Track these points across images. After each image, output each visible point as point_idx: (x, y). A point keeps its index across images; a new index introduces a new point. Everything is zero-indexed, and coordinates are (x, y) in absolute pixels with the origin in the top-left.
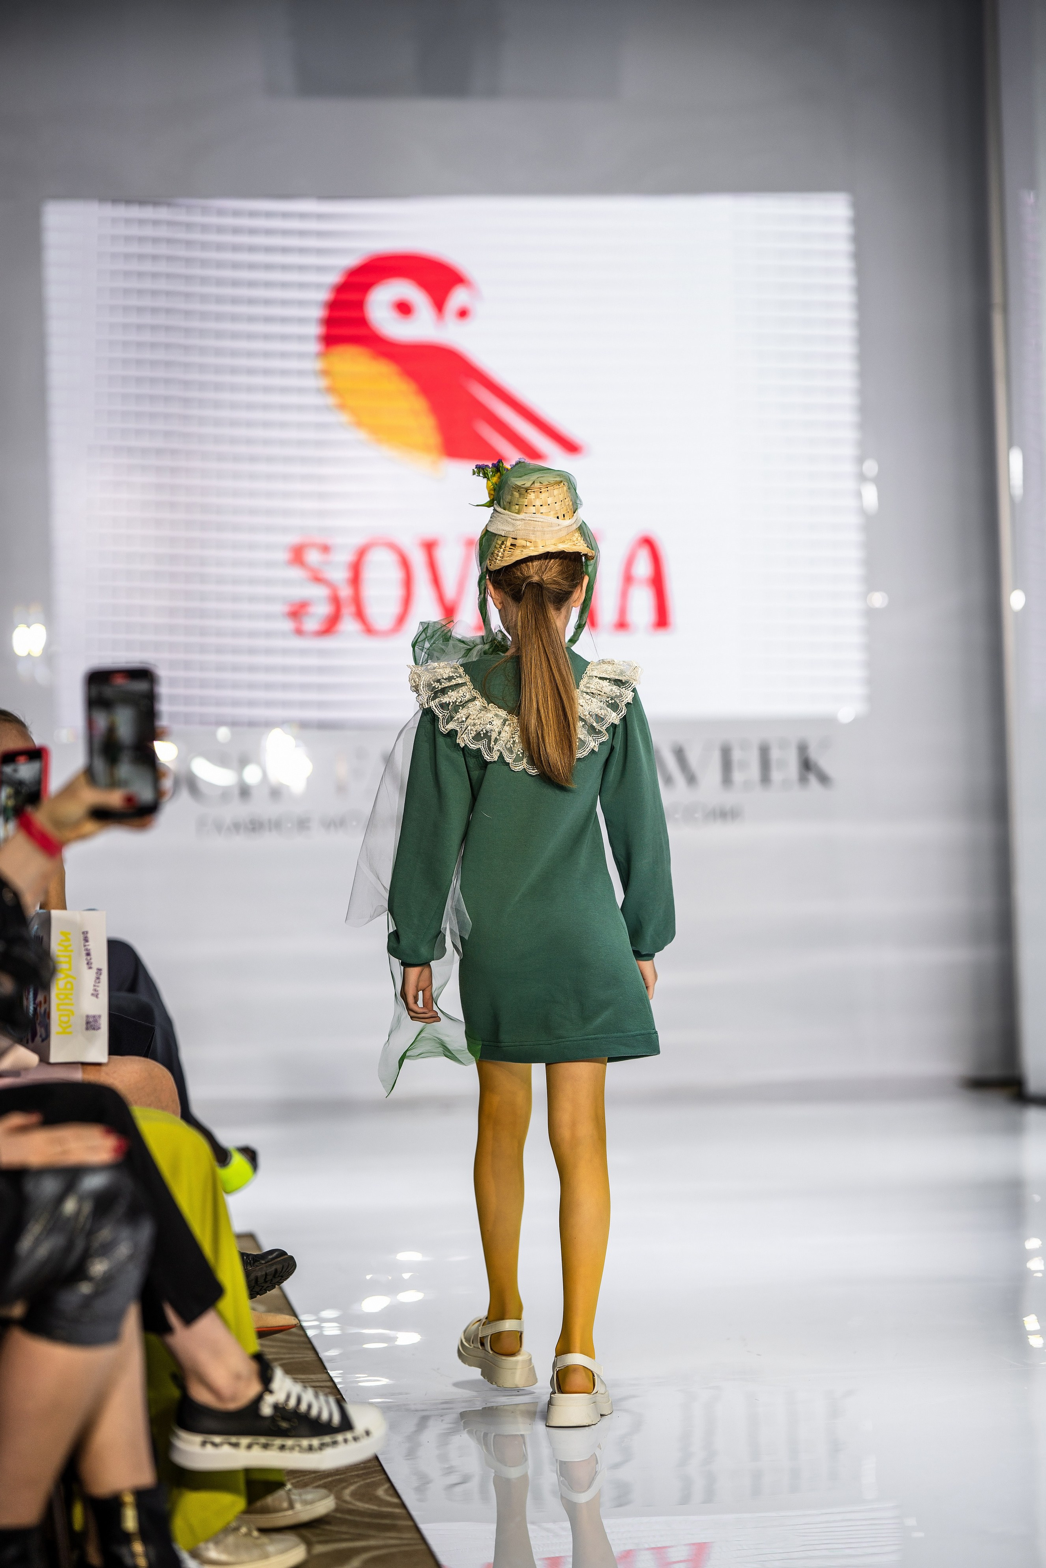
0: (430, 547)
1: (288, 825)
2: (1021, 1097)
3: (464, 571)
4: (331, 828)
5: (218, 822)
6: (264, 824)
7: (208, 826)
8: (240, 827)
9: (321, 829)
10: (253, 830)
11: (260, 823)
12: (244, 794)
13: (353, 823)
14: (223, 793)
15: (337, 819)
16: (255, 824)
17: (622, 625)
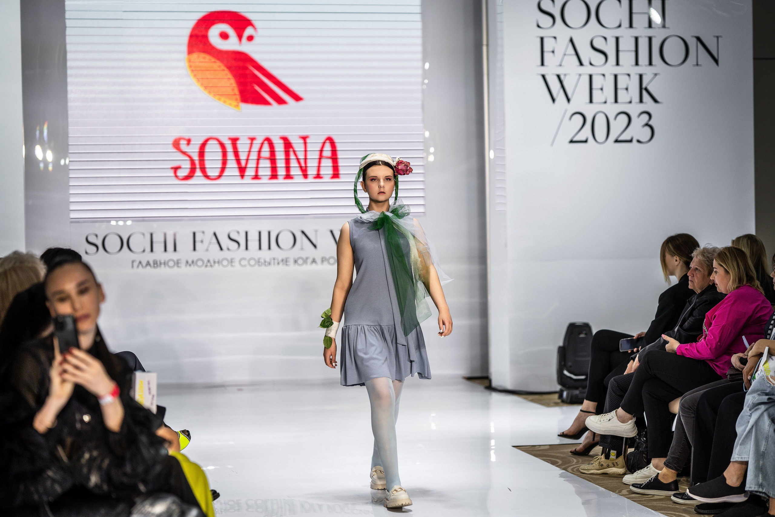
0: (234, 141)
1: (171, 264)
2: (490, 388)
3: (250, 152)
4: (190, 265)
5: (140, 263)
6: (161, 263)
7: (136, 264)
8: (150, 265)
9: (186, 265)
10: (156, 266)
11: (159, 263)
12: (152, 250)
13: (200, 263)
14: (142, 250)
15: (193, 262)
16: (157, 263)
17: (318, 176)
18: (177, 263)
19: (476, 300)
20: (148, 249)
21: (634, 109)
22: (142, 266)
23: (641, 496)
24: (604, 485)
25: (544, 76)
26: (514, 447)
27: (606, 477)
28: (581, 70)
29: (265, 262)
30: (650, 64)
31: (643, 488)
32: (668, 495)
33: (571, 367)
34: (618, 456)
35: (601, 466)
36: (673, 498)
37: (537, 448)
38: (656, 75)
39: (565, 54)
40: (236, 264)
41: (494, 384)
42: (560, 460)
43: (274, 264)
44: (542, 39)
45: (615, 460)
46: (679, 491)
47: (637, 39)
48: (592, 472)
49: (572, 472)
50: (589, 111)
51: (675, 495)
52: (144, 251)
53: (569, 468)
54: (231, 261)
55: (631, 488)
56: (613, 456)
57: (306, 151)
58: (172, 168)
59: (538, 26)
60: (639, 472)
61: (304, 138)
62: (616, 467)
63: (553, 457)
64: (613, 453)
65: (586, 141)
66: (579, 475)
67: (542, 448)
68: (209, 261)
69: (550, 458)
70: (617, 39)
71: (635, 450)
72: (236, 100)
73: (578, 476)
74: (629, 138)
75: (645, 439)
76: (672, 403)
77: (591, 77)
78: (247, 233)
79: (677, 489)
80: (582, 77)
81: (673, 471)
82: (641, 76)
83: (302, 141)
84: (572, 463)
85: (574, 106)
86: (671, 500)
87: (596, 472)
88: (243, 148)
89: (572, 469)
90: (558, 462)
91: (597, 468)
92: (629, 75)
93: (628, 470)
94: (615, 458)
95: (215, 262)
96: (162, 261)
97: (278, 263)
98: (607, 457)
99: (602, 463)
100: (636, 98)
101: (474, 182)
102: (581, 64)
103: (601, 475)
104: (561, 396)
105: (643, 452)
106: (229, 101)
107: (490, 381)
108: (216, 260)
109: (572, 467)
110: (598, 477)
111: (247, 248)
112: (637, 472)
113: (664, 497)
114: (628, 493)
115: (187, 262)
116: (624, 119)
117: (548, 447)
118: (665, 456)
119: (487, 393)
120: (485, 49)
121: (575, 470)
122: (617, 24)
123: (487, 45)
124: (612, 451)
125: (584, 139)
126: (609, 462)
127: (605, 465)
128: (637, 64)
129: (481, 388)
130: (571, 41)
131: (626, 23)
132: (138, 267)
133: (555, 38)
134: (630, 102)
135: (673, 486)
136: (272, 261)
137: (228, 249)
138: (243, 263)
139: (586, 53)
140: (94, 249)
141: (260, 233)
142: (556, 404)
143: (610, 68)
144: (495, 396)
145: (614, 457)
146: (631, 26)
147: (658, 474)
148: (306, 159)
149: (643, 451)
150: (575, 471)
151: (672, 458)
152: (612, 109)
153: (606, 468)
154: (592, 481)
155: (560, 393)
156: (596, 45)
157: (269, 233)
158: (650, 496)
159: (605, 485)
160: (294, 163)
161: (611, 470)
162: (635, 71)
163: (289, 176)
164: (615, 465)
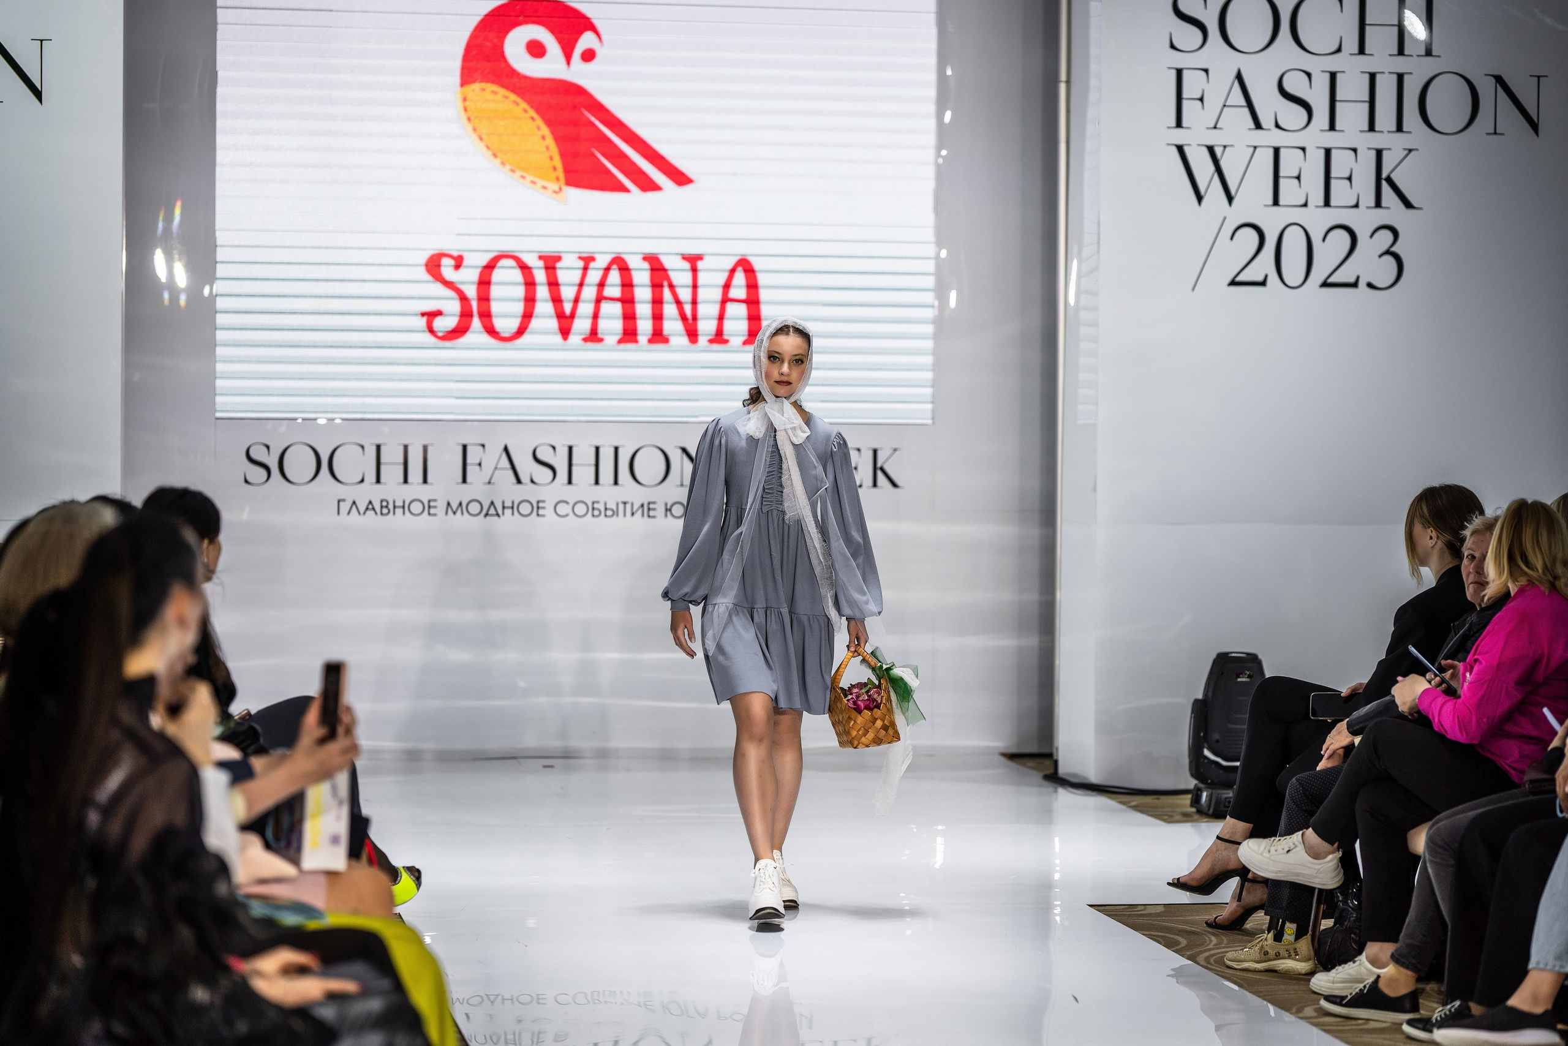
0: (551, 262)
1: (416, 507)
2: (1055, 778)
3: (581, 285)
4: (454, 513)
5: (354, 503)
6: (395, 507)
7: (345, 506)
8: (373, 509)
9: (447, 513)
10: (385, 511)
11: (391, 506)
12: (378, 481)
13: (474, 508)
14: (360, 479)
15: (460, 504)
16: (387, 507)
17: (719, 337)
18: (429, 507)
19: (1033, 597)
20: (371, 476)
21: (1364, 221)
22: (359, 513)
23: (1340, 1022)
24: (1269, 995)
25: (1180, 149)
26: (1090, 906)
27: (1274, 977)
28: (1258, 137)
29: (606, 509)
30: (1400, 128)
31: (1347, 1005)
32: (1397, 1021)
33: (1217, 741)
34: (1299, 935)
35: (1265, 956)
36: (1406, 1028)
37: (1136, 911)
38: (1410, 151)
39: (1225, 106)
40: (548, 511)
41: (1063, 770)
42: (1183, 937)
43: (625, 515)
44: (1179, 73)
45: (1292, 944)
46: (1420, 1014)
47: (1373, 77)
48: (1246, 965)
49: (1206, 965)
50: (1272, 222)
51: (1410, 1023)
52: (362, 481)
53: (1201, 955)
54: (537, 507)
55: (1324, 1003)
56: (1289, 935)
57: (695, 287)
58: (423, 314)
59: (1173, 47)
60: (1339, 968)
61: (693, 260)
62: (1292, 959)
63: (1169, 930)
64: (1290, 928)
65: (1263, 283)
66: (1219, 971)
67: (1149, 910)
68: (492, 503)
69: (1163, 932)
70: (1333, 76)
71: (1334, 925)
72: (558, 179)
73: (1217, 973)
74: (1352, 280)
75: (1356, 903)
76: (1412, 832)
77: (1277, 151)
78: (570, 448)
79: (1415, 1008)
80: (1258, 150)
81: (1409, 973)
82: (1379, 153)
83: (687, 265)
84: (1208, 945)
85: (1239, 213)
86: (1403, 1032)
87: (1253, 965)
88: (568, 276)
89: (1207, 959)
90: (1177, 943)
91: (1257, 959)
92: (1355, 150)
93: (1319, 964)
94: (1293, 941)
95: (504, 508)
96: (399, 503)
97: (633, 514)
98: (1278, 938)
99: (1267, 949)
100: (1369, 199)
101: (1036, 357)
102: (1258, 125)
103: (1262, 973)
104: (1196, 801)
105: (1350, 930)
106: (541, 182)
107: (1056, 763)
108: (508, 504)
109: (1207, 954)
110: (1258, 977)
111: (570, 482)
112: (1337, 970)
113: (1389, 1024)
114: (1315, 1014)
115: (449, 504)
116: (1341, 239)
117: (1162, 909)
118: (1394, 940)
119: (1048, 788)
120: (1062, 87)
121: (1212, 960)
122: (1335, 47)
123: (1068, 82)
124: (1288, 925)
125: (1260, 279)
126: (1281, 947)
127: (1272, 953)
128: (1372, 128)
129: (1036, 777)
130: (1239, 77)
131: (1351, 45)
132: (349, 513)
133: (1206, 71)
134: (1357, 206)
135: (1408, 1003)
136: (621, 506)
137: (532, 481)
138: (563, 509)
139: (1268, 102)
140: (264, 473)
141: (597, 449)
142: (1186, 818)
143: (1317, 136)
144: (1065, 797)
145: (1292, 938)
146: (1362, 51)
147: (1379, 977)
148: (694, 302)
149: (1350, 928)
150: (1213, 963)
151: (1408, 946)
152: (1318, 220)
153: (1274, 960)
154: (1245, 985)
155: (1196, 794)
156: (1288, 87)
157: (616, 449)
158: (1360, 1022)
159: (1271, 995)
160: (670, 310)
161: (1283, 964)
162: (1368, 142)
163: (658, 336)
164: (1292, 954)
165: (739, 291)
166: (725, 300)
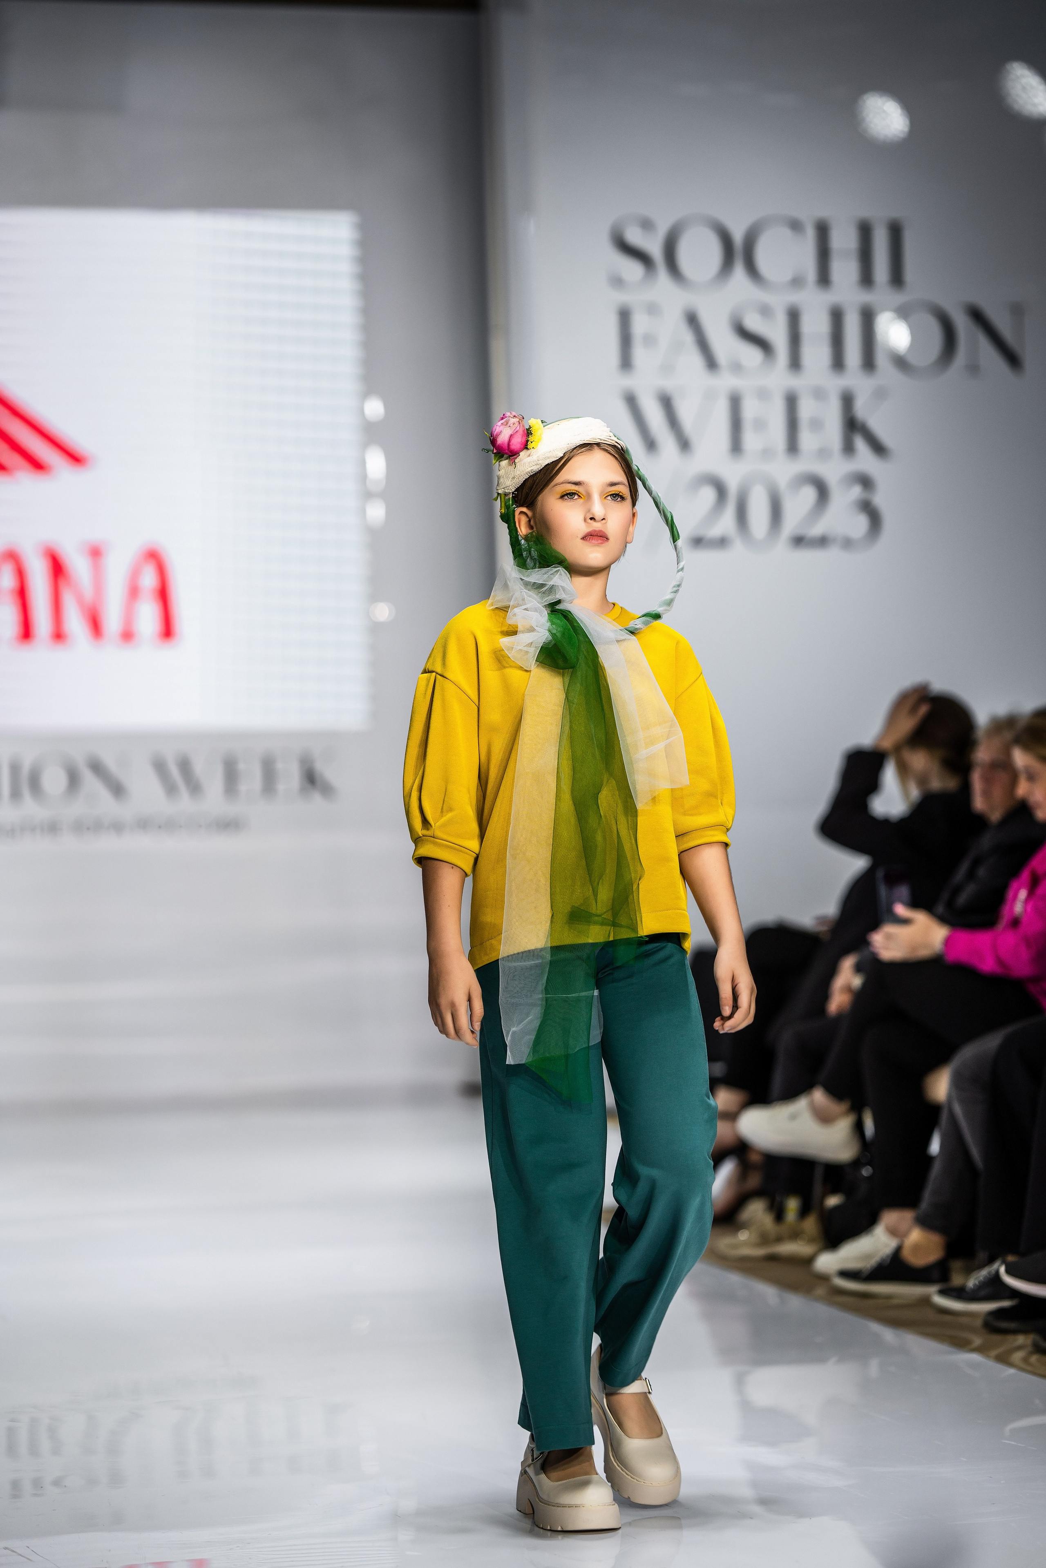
17: (128, 635)
21: (834, 470)
25: (631, 398)
28: (713, 381)
30: (869, 367)
31: (864, 1281)
32: (925, 1294)
34: (804, 1212)
35: (764, 1239)
36: (936, 1300)
38: (881, 393)
39: (674, 347)
44: (624, 313)
45: (795, 1224)
46: (951, 1285)
47: (837, 313)
48: (743, 1252)
50: (732, 475)
51: (943, 1292)
55: (837, 1282)
56: (791, 1213)
57: (98, 578)
61: (95, 552)
62: (794, 1242)
64: (792, 1205)
65: (724, 542)
70: (794, 314)
74: (823, 535)
77: (735, 398)
79: (945, 1279)
81: (937, 1237)
82: (848, 396)
83: (89, 558)
85: (698, 463)
86: (933, 1305)
87: (751, 1252)
91: (755, 1244)
92: (819, 394)
93: (825, 1244)
94: (796, 1221)
97: (33, 833)
98: (779, 1217)
99: (766, 1231)
100: (838, 447)
102: (713, 367)
103: (765, 1260)
113: (914, 1297)
116: (810, 493)
123: (505, 329)
124: (789, 1202)
125: (720, 536)
126: (781, 1229)
127: (773, 1236)
128: (838, 366)
130: (692, 318)
131: (813, 276)
133: (653, 309)
134: (822, 453)
135: (937, 1273)
139: (725, 344)
143: (778, 377)
145: (795, 1217)
146: (824, 281)
147: (900, 1246)
151: (934, 1206)
152: (784, 471)
153: (776, 1244)
156: (747, 326)
157: (15, 764)
159: (772, 1278)
161: (786, 1248)
162: (834, 384)
163: (59, 635)
164: (795, 1235)
165: (149, 580)
166: (134, 592)
